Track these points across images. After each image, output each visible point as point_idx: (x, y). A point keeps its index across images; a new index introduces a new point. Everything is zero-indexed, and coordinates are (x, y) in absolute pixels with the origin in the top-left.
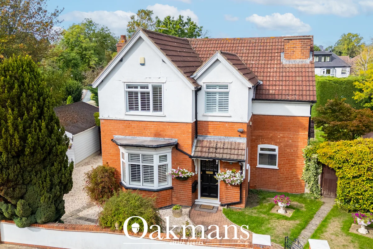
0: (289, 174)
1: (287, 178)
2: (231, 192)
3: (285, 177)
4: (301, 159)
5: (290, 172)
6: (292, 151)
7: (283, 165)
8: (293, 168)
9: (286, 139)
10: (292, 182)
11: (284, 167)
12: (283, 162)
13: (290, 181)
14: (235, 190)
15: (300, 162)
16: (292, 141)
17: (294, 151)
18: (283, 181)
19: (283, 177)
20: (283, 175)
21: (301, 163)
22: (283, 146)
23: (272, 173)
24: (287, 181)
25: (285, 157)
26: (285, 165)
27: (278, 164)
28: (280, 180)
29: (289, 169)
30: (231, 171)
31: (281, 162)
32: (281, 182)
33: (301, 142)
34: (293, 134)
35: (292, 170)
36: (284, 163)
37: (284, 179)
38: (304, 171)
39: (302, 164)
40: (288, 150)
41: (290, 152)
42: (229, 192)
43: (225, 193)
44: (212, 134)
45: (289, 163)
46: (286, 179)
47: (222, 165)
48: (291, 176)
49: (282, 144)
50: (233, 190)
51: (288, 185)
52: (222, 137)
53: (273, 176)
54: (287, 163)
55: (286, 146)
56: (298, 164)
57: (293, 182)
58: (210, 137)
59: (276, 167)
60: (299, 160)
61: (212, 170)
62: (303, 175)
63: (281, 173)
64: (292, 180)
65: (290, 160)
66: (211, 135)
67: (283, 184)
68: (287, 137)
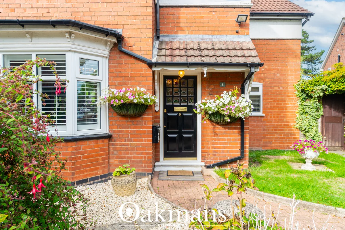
0: (278, 122)
1: (275, 128)
2: (223, 140)
3: (274, 127)
4: (293, 99)
5: (279, 120)
6: (281, 88)
7: (270, 109)
8: (282, 112)
9: (273, 72)
10: (283, 133)
11: (271, 112)
12: (269, 106)
13: (280, 133)
14: (231, 136)
15: (291, 104)
16: (281, 75)
17: (283, 88)
18: (271, 133)
19: (271, 127)
20: (270, 125)
21: (293, 105)
22: (269, 82)
23: (255, 122)
24: (276, 133)
25: (272, 99)
26: (273, 109)
27: (263, 109)
28: (267, 133)
29: (278, 114)
30: (230, 93)
31: (267, 106)
32: (268, 135)
33: (292, 75)
34: (281, 64)
35: (282, 115)
36: (271, 107)
37: (272, 130)
38: (298, 115)
39: (294, 107)
40: (276, 88)
41: (278, 91)
42: (219, 140)
43: (213, 144)
44: (187, 32)
45: (278, 107)
46: (275, 130)
47: (205, 90)
48: (281, 125)
49: (267, 80)
50: (227, 136)
51: (278, 138)
52: (206, 37)
53: (258, 127)
54: (274, 107)
55: (273, 82)
56: (290, 107)
57: (285, 133)
58: (183, 36)
59: (261, 114)
60: (290, 101)
61: (186, 104)
62: (297, 122)
63: (268, 122)
64: (283, 130)
65: (278, 101)
66: (185, 33)
67: (271, 138)
68: (274, 69)
